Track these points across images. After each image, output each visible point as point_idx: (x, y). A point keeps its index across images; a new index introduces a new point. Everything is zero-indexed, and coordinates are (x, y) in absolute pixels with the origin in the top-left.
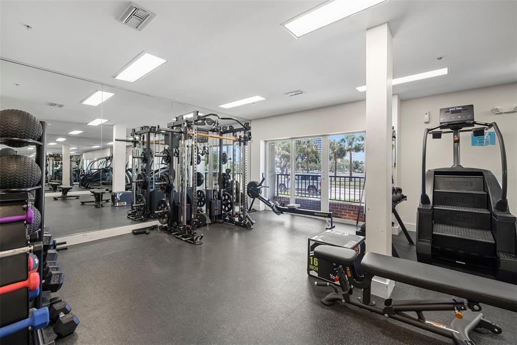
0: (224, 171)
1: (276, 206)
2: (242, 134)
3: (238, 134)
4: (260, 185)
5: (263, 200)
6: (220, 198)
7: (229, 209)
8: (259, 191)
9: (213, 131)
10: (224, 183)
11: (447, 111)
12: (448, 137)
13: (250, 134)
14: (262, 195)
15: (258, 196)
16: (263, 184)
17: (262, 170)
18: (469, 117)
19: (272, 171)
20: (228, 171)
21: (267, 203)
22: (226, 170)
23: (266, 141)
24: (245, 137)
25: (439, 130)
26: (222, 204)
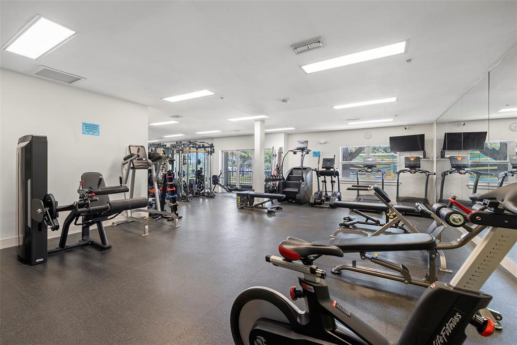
0: (199, 169)
1: (228, 189)
2: (209, 149)
3: (207, 149)
4: (219, 177)
5: (220, 185)
6: (196, 184)
7: (202, 190)
8: (218, 180)
9: (193, 147)
10: (199, 175)
11: (300, 142)
12: (299, 153)
13: (214, 150)
14: (220, 183)
15: (217, 183)
16: (221, 176)
17: (220, 168)
18: (306, 146)
19: (226, 169)
20: (201, 169)
21: (223, 187)
22: (200, 169)
23: (222, 151)
24: (211, 151)
25: (296, 150)
26: (198, 187)
